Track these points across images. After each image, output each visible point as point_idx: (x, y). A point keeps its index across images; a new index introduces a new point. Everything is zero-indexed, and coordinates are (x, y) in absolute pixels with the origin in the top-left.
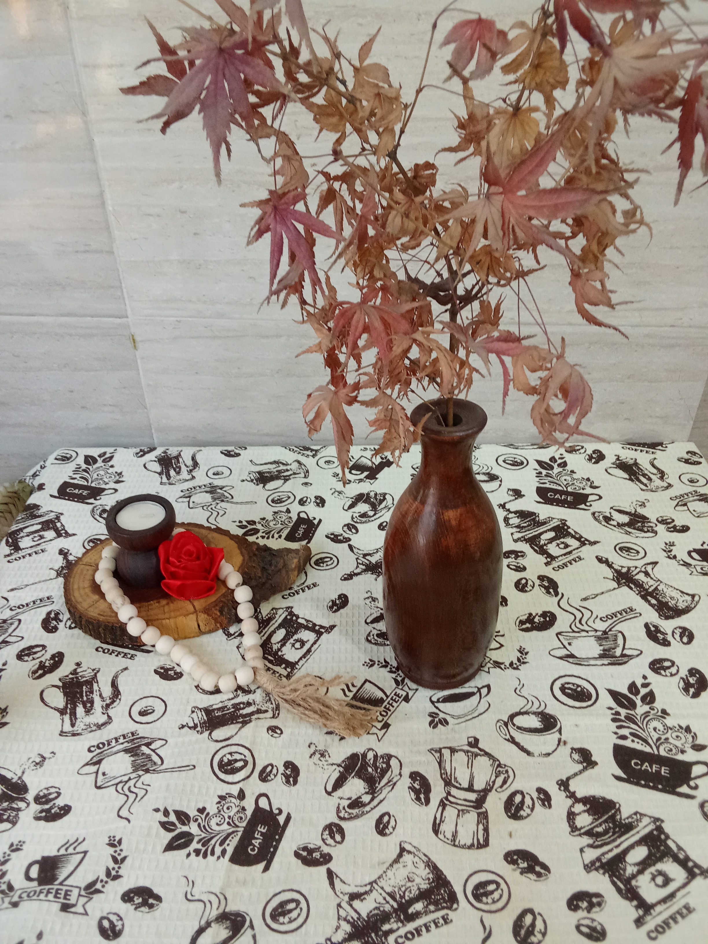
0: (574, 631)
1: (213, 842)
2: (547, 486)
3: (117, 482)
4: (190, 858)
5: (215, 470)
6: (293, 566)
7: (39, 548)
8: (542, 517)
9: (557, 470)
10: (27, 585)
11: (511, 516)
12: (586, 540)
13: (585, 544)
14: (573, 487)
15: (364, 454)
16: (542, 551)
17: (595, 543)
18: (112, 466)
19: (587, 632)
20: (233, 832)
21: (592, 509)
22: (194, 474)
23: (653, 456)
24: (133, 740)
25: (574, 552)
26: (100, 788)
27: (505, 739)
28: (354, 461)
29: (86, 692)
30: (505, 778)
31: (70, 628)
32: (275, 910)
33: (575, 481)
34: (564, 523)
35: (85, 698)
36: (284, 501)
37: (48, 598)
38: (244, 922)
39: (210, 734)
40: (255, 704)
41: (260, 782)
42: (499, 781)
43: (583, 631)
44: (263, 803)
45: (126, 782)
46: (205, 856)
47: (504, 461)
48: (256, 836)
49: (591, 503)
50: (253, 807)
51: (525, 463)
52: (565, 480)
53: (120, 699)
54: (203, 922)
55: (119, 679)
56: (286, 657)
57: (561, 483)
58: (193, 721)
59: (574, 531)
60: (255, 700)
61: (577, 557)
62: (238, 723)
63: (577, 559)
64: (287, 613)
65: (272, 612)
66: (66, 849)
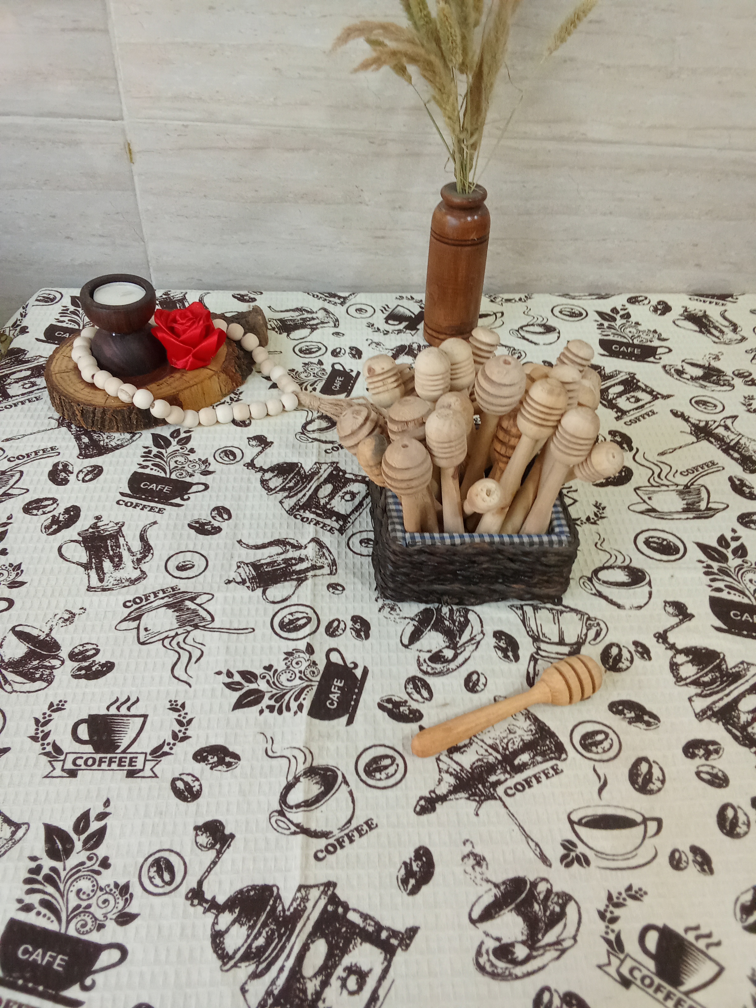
0: (653, 486)
1: (287, 697)
2: (611, 338)
4: (263, 714)
7: (32, 396)
8: (608, 371)
9: (619, 321)
10: (24, 436)
12: (658, 393)
13: (658, 398)
14: (640, 339)
15: (400, 302)
16: (611, 405)
17: (668, 396)
19: (668, 486)
20: (307, 686)
21: (662, 363)
23: (723, 308)
24: (175, 595)
25: (646, 406)
26: (143, 643)
27: (592, 594)
28: (390, 310)
29: (111, 546)
30: (597, 630)
31: (84, 481)
32: (368, 765)
33: (641, 333)
34: (632, 376)
35: (111, 553)
36: (314, 352)
37: (52, 449)
38: (336, 777)
39: (264, 592)
40: (308, 559)
41: (328, 637)
42: (592, 634)
43: (663, 485)
44: (335, 658)
45: (174, 637)
46: (280, 712)
47: (561, 312)
48: (333, 690)
49: (661, 356)
50: (325, 661)
51: (585, 314)
52: (630, 332)
53: (152, 554)
54: (290, 778)
55: (148, 533)
56: (336, 509)
57: (626, 336)
58: (240, 576)
59: (645, 385)
60: (308, 556)
61: (650, 411)
62: (293, 580)
63: (650, 413)
64: (332, 468)
65: (315, 466)
66: (118, 708)
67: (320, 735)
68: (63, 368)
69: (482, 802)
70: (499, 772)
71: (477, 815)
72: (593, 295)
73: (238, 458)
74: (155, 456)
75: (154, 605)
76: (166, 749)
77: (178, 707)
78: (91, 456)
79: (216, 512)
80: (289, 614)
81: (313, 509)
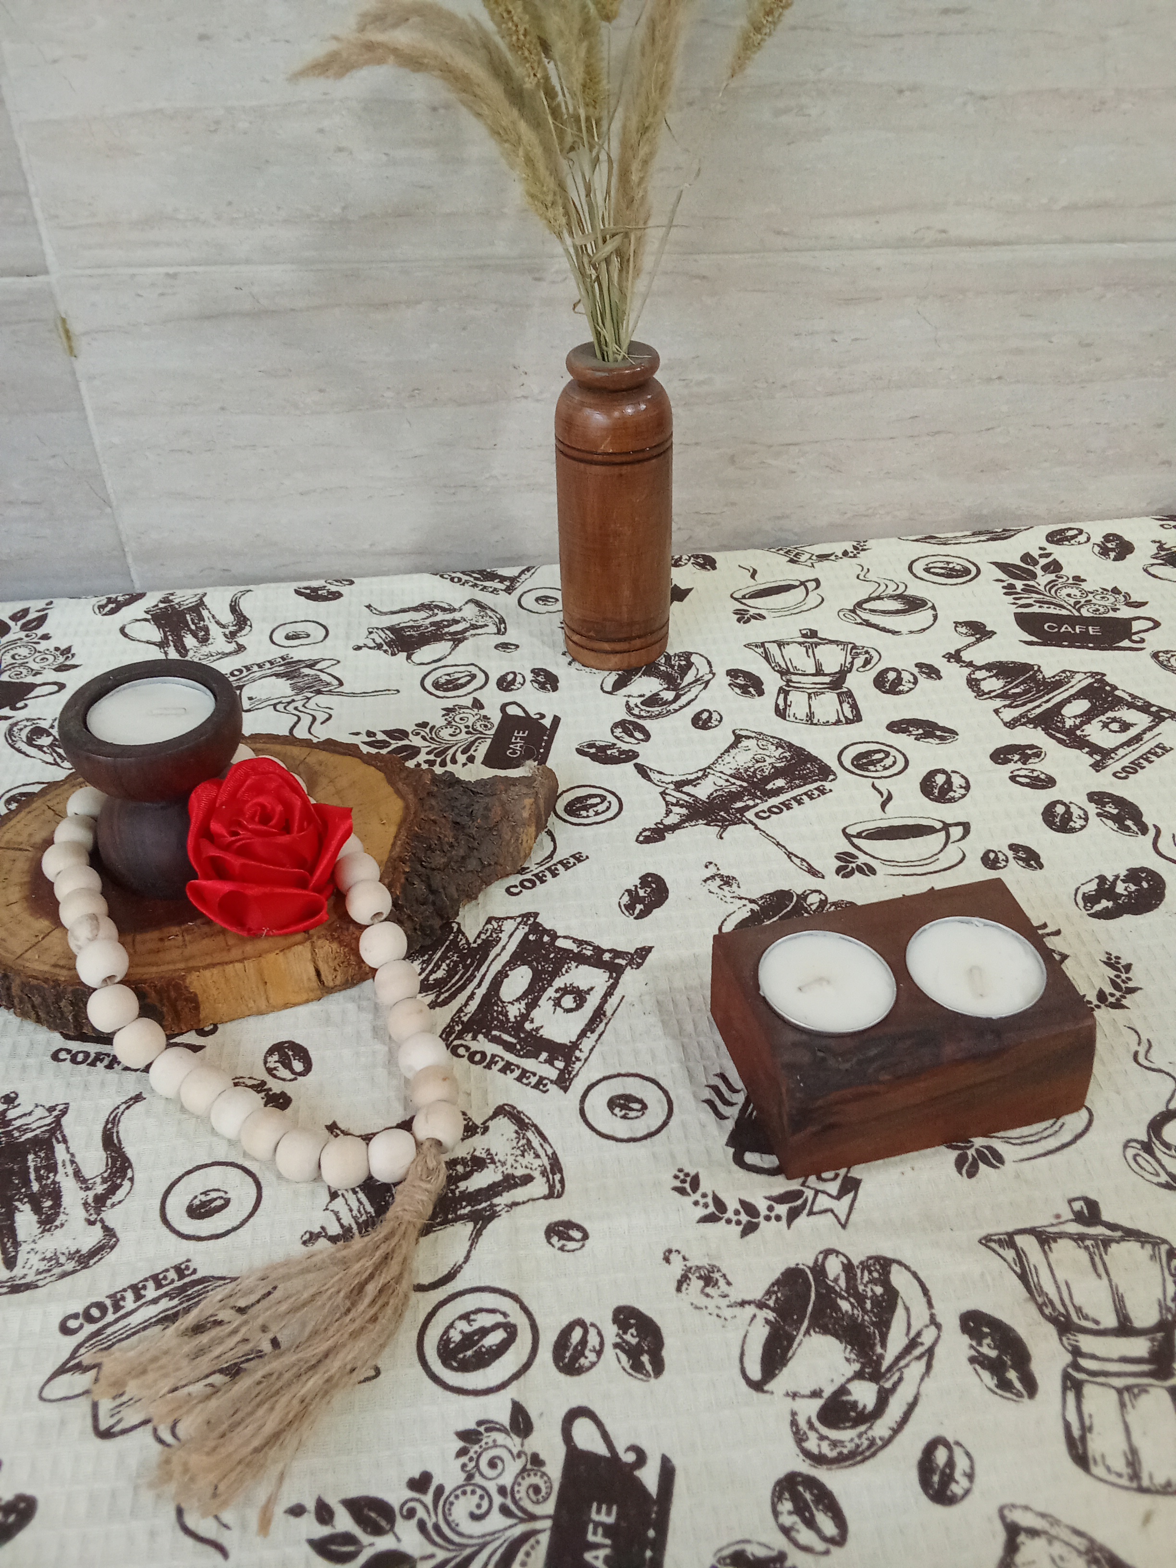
2: (1036, 609)
3: (61, 668)
5: (290, 629)
6: (526, 814)
8: (1048, 673)
9: (1043, 579)
11: (979, 675)
12: (1162, 709)
13: (1163, 719)
14: (1091, 608)
16: (1076, 740)
18: (46, 637)
20: (524, 1537)
21: (1149, 648)
22: (241, 641)
24: (183, 1289)
25: (1146, 737)
26: (106, 1434)
27: (1159, 1184)
29: (37, 1170)
33: (1090, 597)
34: (1099, 678)
35: (35, 1187)
36: (463, 685)
40: (493, 1162)
41: (561, 1377)
44: (586, 1437)
47: (927, 570)
48: (591, 1538)
49: (1142, 635)
50: (561, 1451)
51: (974, 571)
52: (1069, 595)
53: (131, 1180)
55: (122, 1127)
56: (545, 1033)
57: (1063, 603)
58: (339, 1220)
59: (1130, 695)
60: (493, 1152)
61: (1157, 746)
62: (462, 1218)
63: (1159, 751)
64: (527, 929)
65: (489, 926)
72: (980, 533)
75: (136, 1319)
79: (276, 1057)
80: (460, 1318)
81: (494, 1033)
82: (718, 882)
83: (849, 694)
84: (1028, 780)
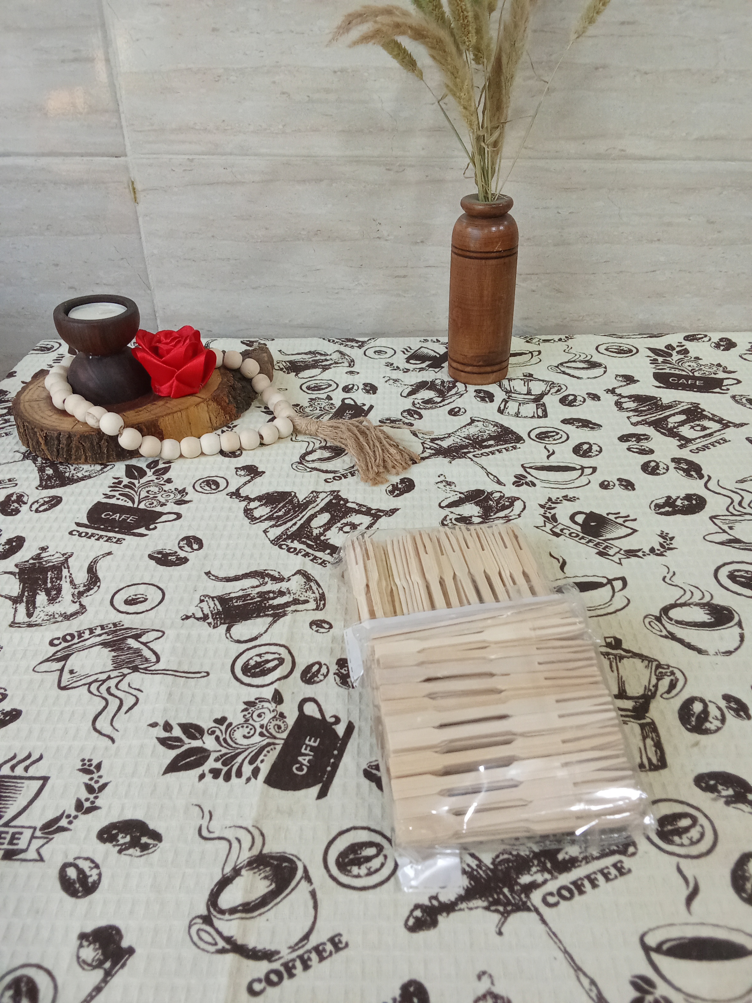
0: (733, 515)
1: (239, 759)
2: (667, 371)
4: (203, 780)
8: (665, 401)
9: (675, 357)
11: (623, 400)
12: (729, 422)
13: (729, 426)
14: (701, 372)
15: (424, 345)
16: (672, 433)
17: (742, 425)
20: (269, 744)
21: (731, 393)
24: (115, 631)
25: (715, 434)
26: (64, 688)
27: (661, 635)
28: (413, 351)
29: (51, 578)
30: (672, 680)
31: (37, 511)
32: (343, 855)
33: (702, 367)
34: (696, 406)
35: (49, 585)
36: (323, 389)
37: (10, 480)
38: (293, 870)
39: (228, 630)
40: (289, 593)
41: (303, 684)
42: (665, 684)
43: (746, 514)
44: (310, 710)
45: (104, 681)
46: (227, 778)
47: (607, 350)
48: (303, 751)
49: (728, 387)
50: (296, 714)
51: (635, 351)
52: (690, 366)
53: (99, 587)
54: (228, 869)
55: (98, 565)
56: (331, 542)
57: (685, 369)
58: (202, 611)
59: (712, 414)
60: (290, 589)
61: (721, 439)
62: (267, 615)
63: (722, 441)
64: (332, 497)
65: (312, 495)
66: (13, 768)
67: (278, 810)
68: (35, 397)
69: (509, 913)
70: (534, 869)
71: (500, 933)
72: (644, 334)
73: (222, 487)
74: (125, 486)
75: (88, 643)
76: (64, 822)
77: (92, 768)
78: (52, 487)
79: (185, 542)
80: (257, 655)
81: (303, 540)
82: (444, 483)
83: (544, 405)
84: (637, 450)
